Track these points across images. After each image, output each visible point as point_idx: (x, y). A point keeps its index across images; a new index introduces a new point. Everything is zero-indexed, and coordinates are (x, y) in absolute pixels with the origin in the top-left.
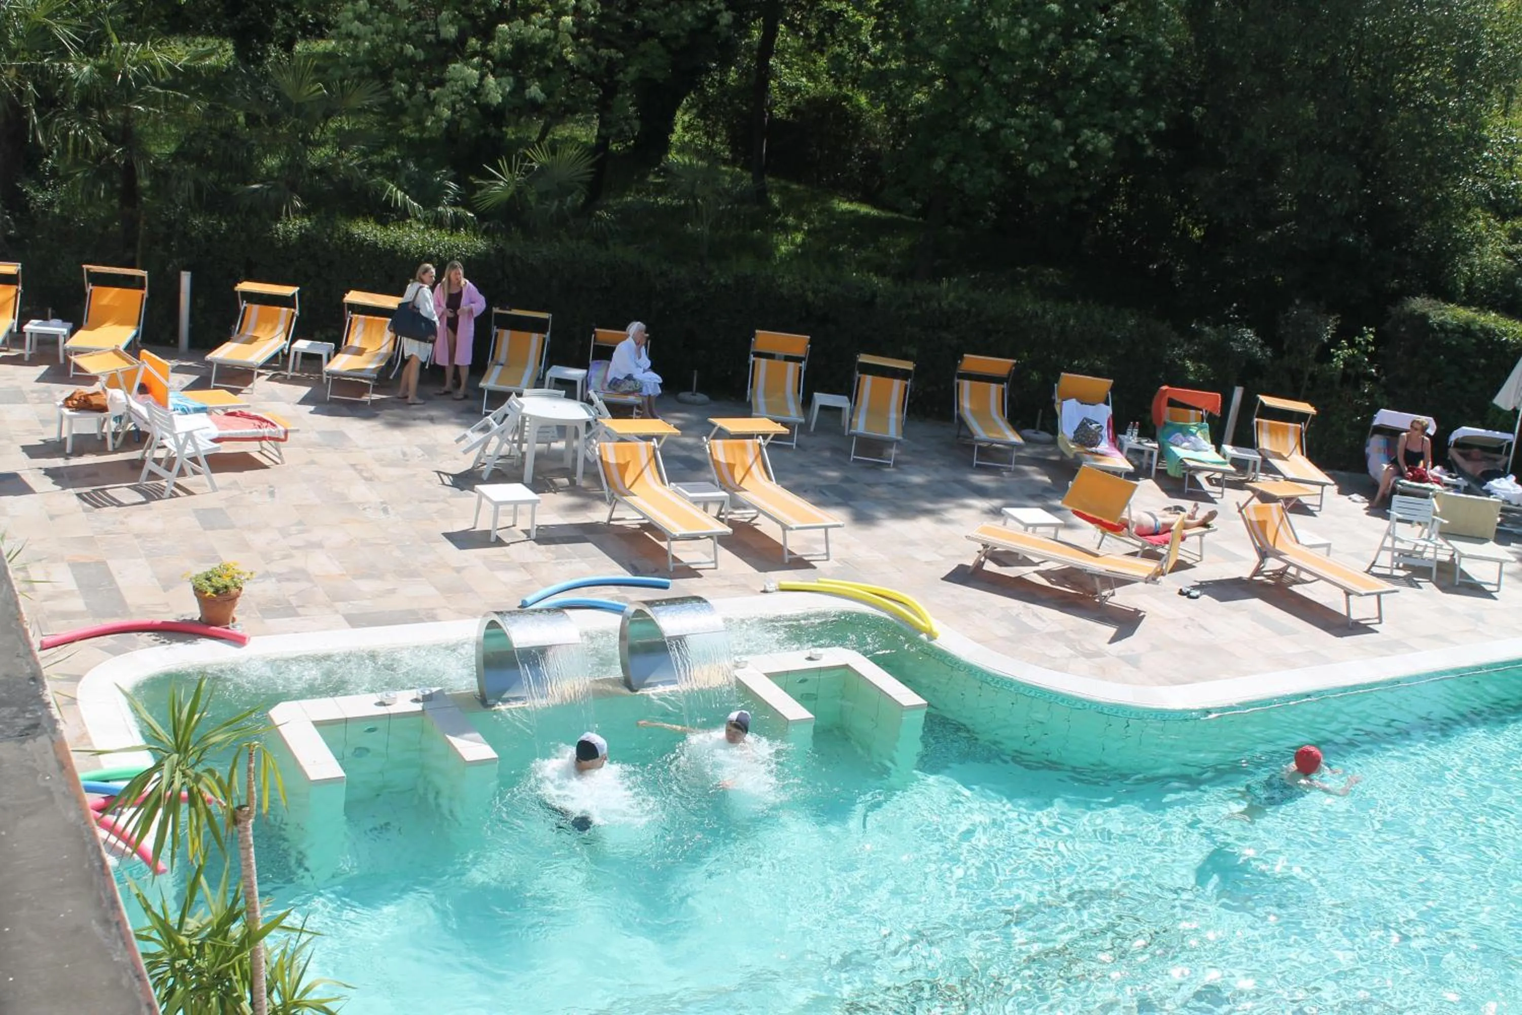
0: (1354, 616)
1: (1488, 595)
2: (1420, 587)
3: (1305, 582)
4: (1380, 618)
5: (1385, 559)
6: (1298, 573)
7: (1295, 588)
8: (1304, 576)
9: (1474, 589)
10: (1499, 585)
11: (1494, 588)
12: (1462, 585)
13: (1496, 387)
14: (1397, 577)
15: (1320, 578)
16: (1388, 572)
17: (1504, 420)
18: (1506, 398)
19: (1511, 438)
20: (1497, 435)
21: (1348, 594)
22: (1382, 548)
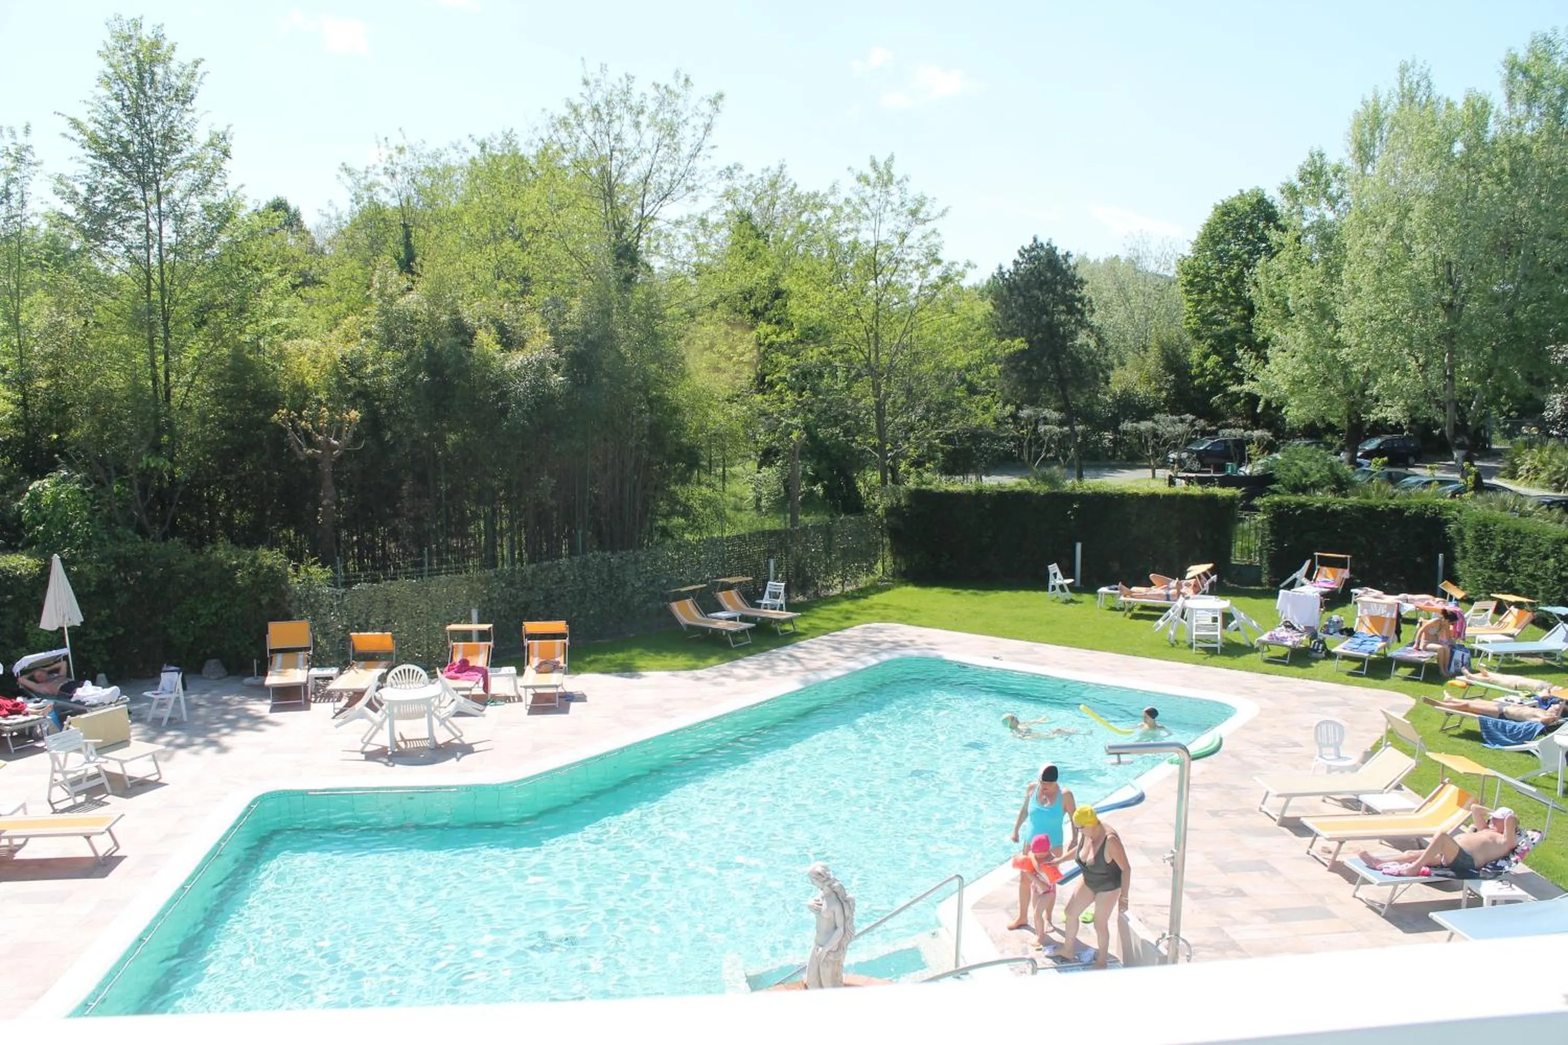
0: (101, 853)
1: (157, 784)
2: (107, 804)
3: (20, 847)
4: (116, 843)
5: (59, 794)
6: (10, 841)
7: (19, 856)
8: (17, 842)
9: (140, 786)
10: (159, 772)
11: (156, 777)
12: (133, 785)
14: (81, 804)
15: (27, 838)
16: (70, 803)
17: (54, 639)
18: (49, 621)
19: (66, 651)
20: (55, 653)
21: (88, 838)
22: (52, 786)
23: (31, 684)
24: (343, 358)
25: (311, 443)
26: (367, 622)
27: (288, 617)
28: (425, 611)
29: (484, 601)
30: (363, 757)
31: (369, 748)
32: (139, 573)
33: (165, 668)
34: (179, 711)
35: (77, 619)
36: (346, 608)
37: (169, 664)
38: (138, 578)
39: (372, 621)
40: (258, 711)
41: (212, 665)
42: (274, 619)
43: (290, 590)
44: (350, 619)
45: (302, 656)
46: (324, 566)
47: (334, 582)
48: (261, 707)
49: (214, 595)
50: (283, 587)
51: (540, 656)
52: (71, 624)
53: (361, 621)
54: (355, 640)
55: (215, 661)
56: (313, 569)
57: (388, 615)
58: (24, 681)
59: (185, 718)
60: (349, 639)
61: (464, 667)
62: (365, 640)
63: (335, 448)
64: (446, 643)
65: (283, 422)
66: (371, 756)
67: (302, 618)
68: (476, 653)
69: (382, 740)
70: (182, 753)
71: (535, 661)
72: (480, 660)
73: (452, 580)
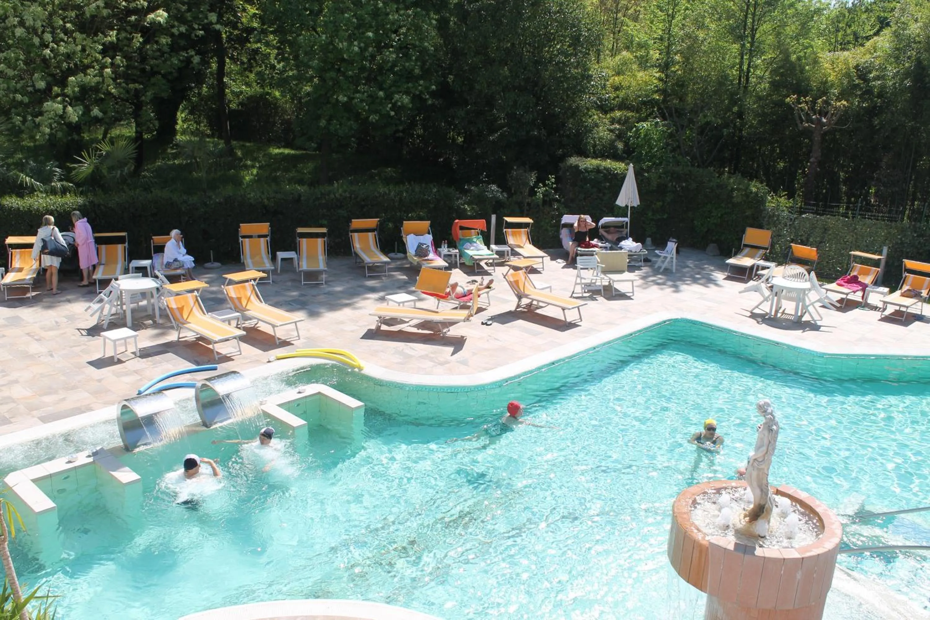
0: (569, 320)
1: (629, 298)
2: (597, 300)
3: (542, 307)
4: (581, 318)
5: (578, 289)
7: (538, 311)
8: (541, 304)
9: (622, 296)
10: (633, 292)
11: (631, 294)
12: (616, 295)
13: (616, 195)
14: (585, 297)
15: (549, 304)
16: (580, 295)
17: (622, 212)
18: (621, 201)
19: (627, 219)
20: (620, 219)
21: (563, 309)
22: (576, 284)
23: (605, 234)
24: (857, 67)
25: (809, 120)
26: (808, 239)
27: (760, 227)
28: (850, 240)
29: (897, 243)
30: (749, 314)
31: (757, 311)
32: (684, 184)
33: (671, 239)
34: (672, 266)
35: (636, 202)
36: (795, 228)
37: (673, 238)
38: (682, 188)
39: (811, 240)
40: (716, 277)
41: (712, 247)
42: (752, 226)
43: (765, 210)
44: (796, 236)
45: (762, 252)
46: (789, 199)
47: (791, 209)
48: (719, 276)
49: (723, 205)
50: (762, 208)
51: (911, 286)
52: (632, 205)
53: (804, 238)
54: (793, 248)
55: (715, 245)
56: (782, 200)
57: (823, 238)
58: (602, 231)
59: (674, 271)
60: (790, 247)
61: (854, 280)
62: (800, 250)
63: (824, 125)
64: (848, 264)
65: (793, 103)
66: (753, 316)
67: (768, 229)
68: (867, 273)
69: (766, 308)
70: (655, 287)
71: (906, 288)
72: (867, 280)
73: (875, 224)
